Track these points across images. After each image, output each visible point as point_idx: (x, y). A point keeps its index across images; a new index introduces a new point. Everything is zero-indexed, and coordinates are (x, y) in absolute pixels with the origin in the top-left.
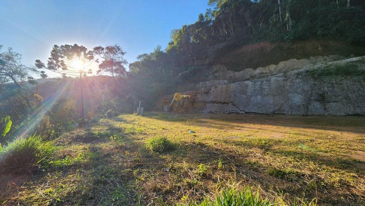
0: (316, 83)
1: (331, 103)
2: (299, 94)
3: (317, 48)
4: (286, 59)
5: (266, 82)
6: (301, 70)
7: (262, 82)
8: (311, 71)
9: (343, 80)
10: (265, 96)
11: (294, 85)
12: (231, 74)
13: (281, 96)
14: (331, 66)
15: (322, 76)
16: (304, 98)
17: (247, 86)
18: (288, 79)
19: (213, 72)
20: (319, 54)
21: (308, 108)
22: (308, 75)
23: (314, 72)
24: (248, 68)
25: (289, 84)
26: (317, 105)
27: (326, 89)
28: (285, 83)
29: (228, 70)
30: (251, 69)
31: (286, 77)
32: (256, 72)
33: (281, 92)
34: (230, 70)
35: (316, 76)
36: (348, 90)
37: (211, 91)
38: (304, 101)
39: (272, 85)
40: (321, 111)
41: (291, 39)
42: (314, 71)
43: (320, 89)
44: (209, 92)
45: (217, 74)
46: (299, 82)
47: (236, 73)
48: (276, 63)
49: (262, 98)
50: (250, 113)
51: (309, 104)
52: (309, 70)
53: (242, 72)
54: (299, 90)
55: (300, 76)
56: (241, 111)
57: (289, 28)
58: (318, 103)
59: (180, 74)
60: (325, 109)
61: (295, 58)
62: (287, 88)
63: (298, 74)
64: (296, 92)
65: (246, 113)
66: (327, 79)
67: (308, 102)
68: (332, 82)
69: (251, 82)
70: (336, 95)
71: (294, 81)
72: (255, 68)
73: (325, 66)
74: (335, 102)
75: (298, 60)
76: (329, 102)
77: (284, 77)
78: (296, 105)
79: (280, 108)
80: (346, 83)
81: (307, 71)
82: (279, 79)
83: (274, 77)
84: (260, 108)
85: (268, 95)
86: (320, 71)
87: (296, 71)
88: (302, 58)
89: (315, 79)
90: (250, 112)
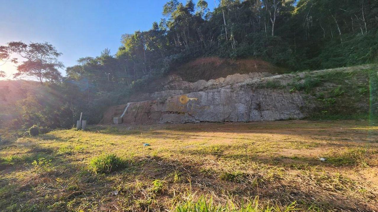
0: (254, 94)
1: (265, 111)
2: (243, 104)
3: (254, 65)
4: (232, 73)
5: (217, 93)
6: (243, 83)
7: (213, 93)
8: (251, 85)
9: (272, 92)
10: (217, 105)
11: (239, 96)
12: (186, 84)
13: (229, 106)
14: (264, 81)
15: (258, 89)
16: (247, 107)
17: (201, 96)
18: (234, 91)
19: (169, 81)
20: (256, 71)
21: (250, 115)
22: (249, 88)
23: (253, 85)
24: (201, 79)
25: (235, 95)
26: (256, 112)
27: (261, 99)
28: (232, 94)
29: (183, 80)
30: (204, 80)
31: (233, 89)
32: (208, 83)
33: (229, 102)
34: (185, 80)
35: (254, 88)
36: (275, 100)
37: (167, 101)
38: (246, 110)
39: (222, 95)
40: (259, 118)
41: (235, 56)
42: (252, 84)
43: (257, 99)
44: (165, 102)
45: (173, 84)
46: (242, 94)
47: (191, 83)
48: (225, 77)
49: (214, 108)
50: (205, 122)
51: (250, 112)
52: (249, 83)
53: (196, 83)
54: (243, 100)
55: (243, 89)
56: (196, 120)
57: (233, 48)
58: (256, 111)
59: (133, 82)
60: (261, 116)
61: (238, 73)
62: (234, 98)
63: (241, 87)
64: (240, 102)
65: (201, 122)
66: (261, 91)
67: (250, 110)
68: (265, 94)
69: (204, 93)
70: (268, 104)
71: (239, 92)
72: (207, 80)
73: (260, 81)
74: (267, 110)
75: (241, 75)
76: (264, 110)
77: (231, 89)
78: (241, 113)
79: (229, 116)
80: (274, 95)
81: (248, 85)
82: (227, 90)
83: (223, 88)
84: (213, 117)
85: (219, 105)
86: (257, 85)
87: (240, 84)
88: (243, 73)
89: (254, 91)
90: (204, 121)
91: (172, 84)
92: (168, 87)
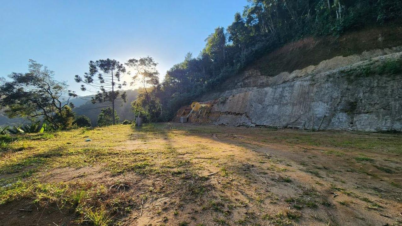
0: (350, 87)
1: (361, 115)
2: (324, 102)
3: (377, 38)
4: (330, 57)
5: (289, 88)
6: (335, 71)
7: (284, 88)
8: (347, 72)
9: (388, 81)
10: (284, 105)
11: (321, 91)
12: (264, 79)
13: (301, 106)
14: (376, 63)
15: (361, 78)
16: (330, 107)
17: (266, 93)
18: (315, 84)
21: (331, 121)
22: (342, 77)
23: (352, 72)
25: (315, 90)
26: (343, 117)
27: (361, 95)
28: (311, 88)
29: (262, 75)
30: (287, 73)
31: (314, 81)
33: (303, 100)
34: (264, 75)
35: (352, 77)
36: (391, 95)
37: (228, 101)
38: (328, 112)
39: (295, 91)
40: (346, 126)
41: (338, 30)
42: (351, 70)
43: (353, 95)
44: (226, 102)
46: (328, 87)
47: (270, 78)
48: (316, 63)
49: (279, 108)
50: (260, 127)
51: (333, 115)
52: (344, 70)
53: (276, 76)
54: (326, 97)
55: (331, 79)
56: (252, 123)
57: (339, 16)
58: (345, 114)
60: (352, 123)
61: (341, 55)
62: (312, 95)
63: (329, 76)
64: (321, 100)
65: (257, 126)
66: (365, 81)
67: (334, 112)
68: (372, 85)
69: (271, 89)
70: (373, 103)
71: (323, 85)
72: (291, 71)
73: (369, 63)
74: (367, 113)
75: (345, 58)
76: (360, 113)
77: (311, 80)
78: (317, 117)
79: (296, 120)
80: (393, 86)
81: (342, 72)
82: (305, 84)
83: (299, 81)
84: (274, 120)
85: (287, 104)
86: (359, 70)
87: (328, 73)
88: (350, 55)
89: (350, 82)
90: (261, 125)
91: (247, 81)
92: (241, 85)
